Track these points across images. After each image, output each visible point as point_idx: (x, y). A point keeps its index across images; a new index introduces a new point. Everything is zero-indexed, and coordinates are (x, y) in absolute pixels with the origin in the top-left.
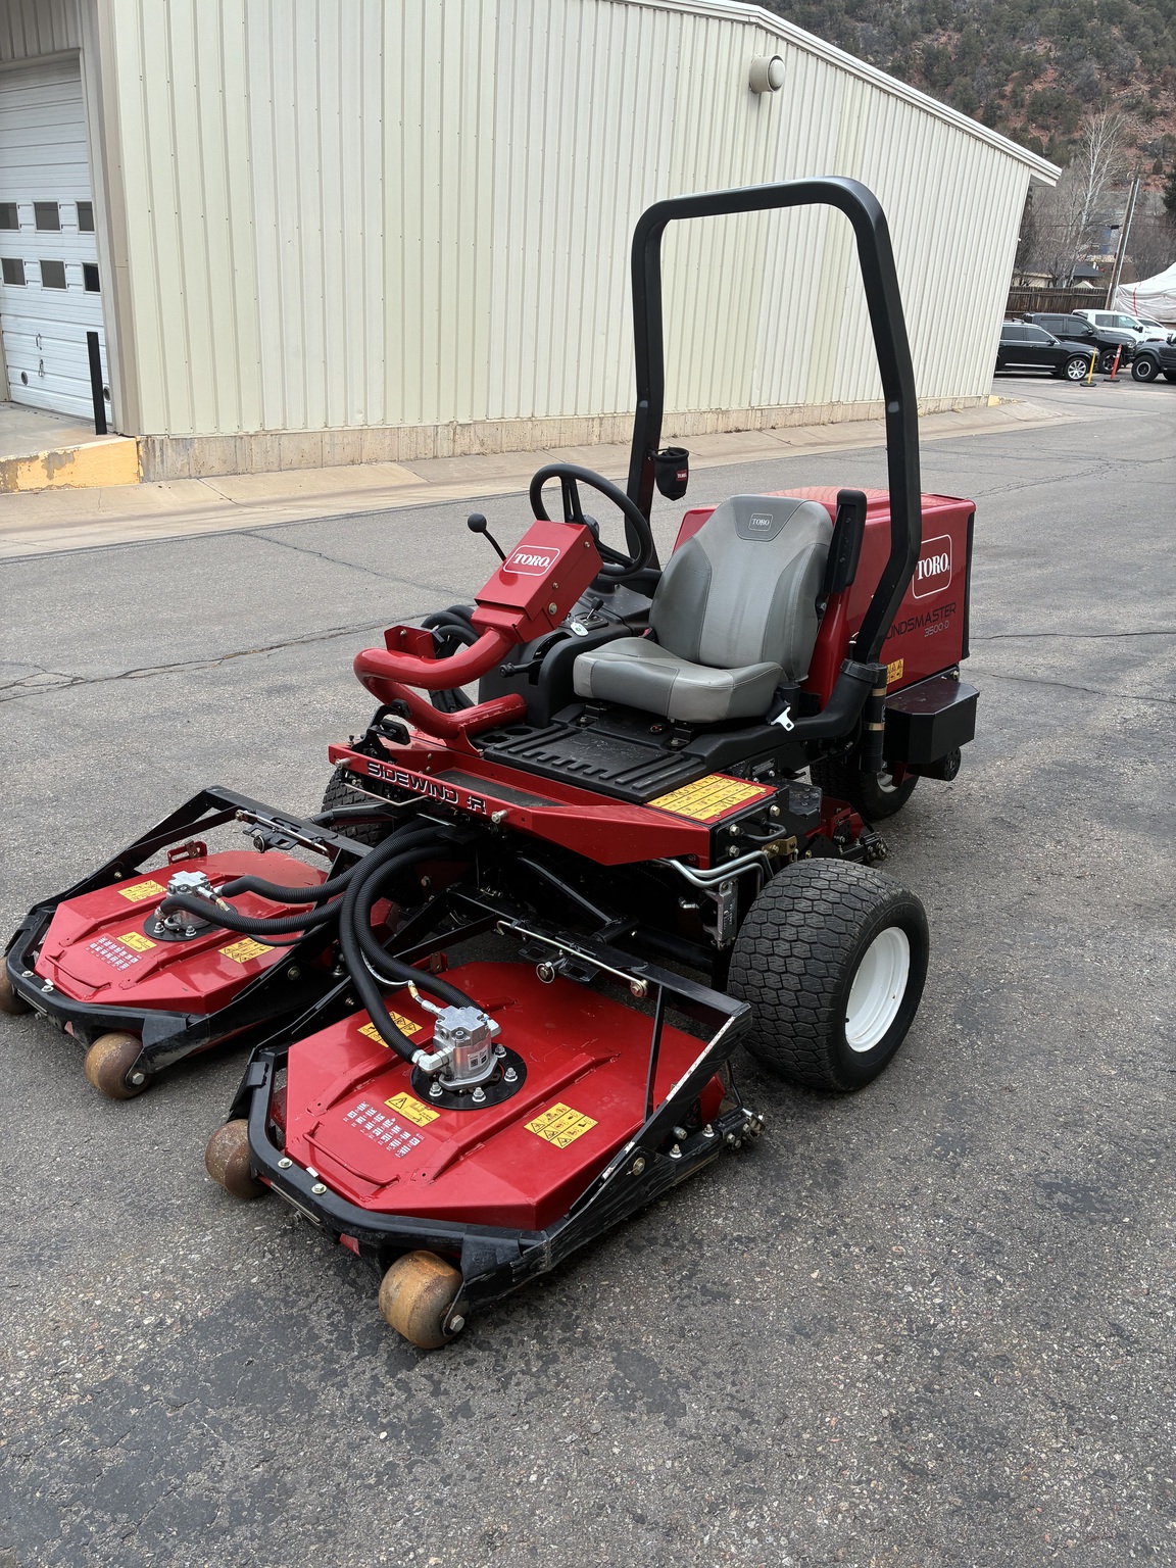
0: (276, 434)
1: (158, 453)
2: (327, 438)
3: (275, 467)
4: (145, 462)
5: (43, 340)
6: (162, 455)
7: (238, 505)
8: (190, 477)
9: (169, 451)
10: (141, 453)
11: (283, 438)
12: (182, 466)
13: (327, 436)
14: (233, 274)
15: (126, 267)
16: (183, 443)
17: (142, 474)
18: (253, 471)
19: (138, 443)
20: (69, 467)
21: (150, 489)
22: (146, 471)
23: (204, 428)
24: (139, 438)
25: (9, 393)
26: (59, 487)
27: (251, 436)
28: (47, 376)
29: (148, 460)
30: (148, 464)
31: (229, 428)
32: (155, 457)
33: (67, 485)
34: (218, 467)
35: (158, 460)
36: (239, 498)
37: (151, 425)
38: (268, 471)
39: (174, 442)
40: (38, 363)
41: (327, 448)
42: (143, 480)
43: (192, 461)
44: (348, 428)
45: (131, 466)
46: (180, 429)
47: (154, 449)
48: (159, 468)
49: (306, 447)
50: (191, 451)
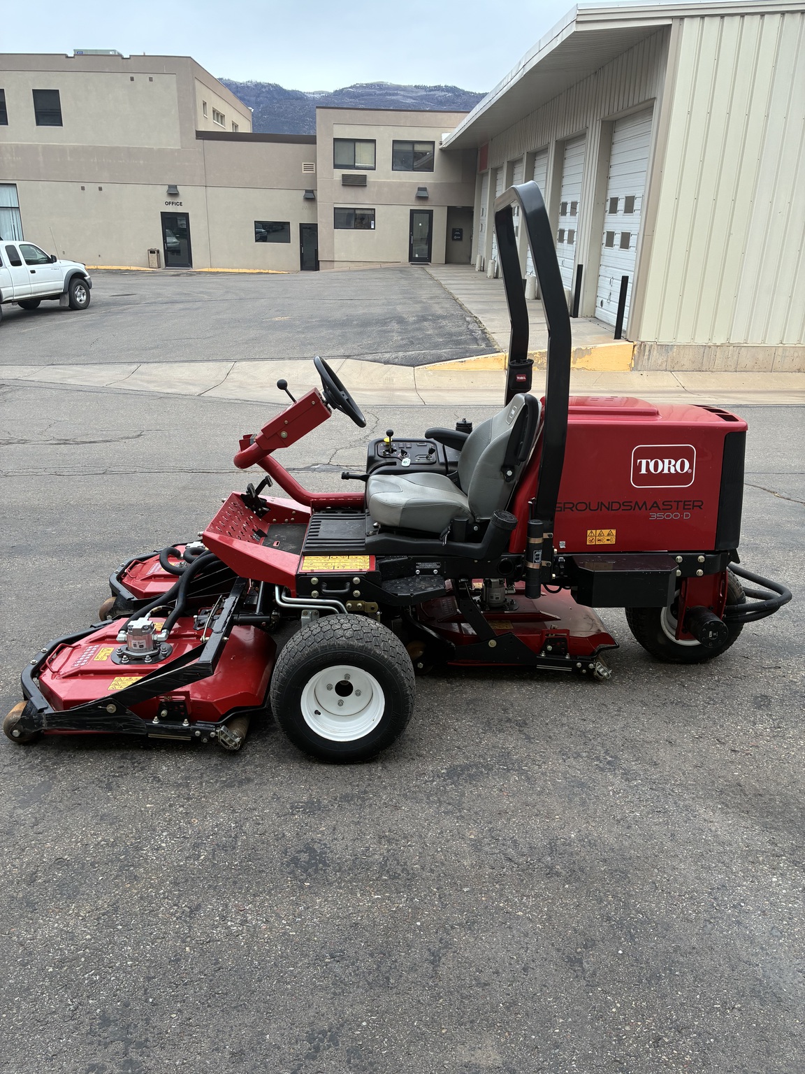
0: (738, 346)
1: (647, 353)
2: (780, 352)
3: (732, 368)
4: (636, 358)
5: (614, 280)
6: (649, 355)
7: (686, 391)
8: (666, 370)
9: (655, 353)
10: (635, 352)
11: (743, 348)
12: (662, 363)
13: (781, 350)
14: (729, 236)
15: (652, 235)
16: (666, 348)
17: (633, 366)
18: (714, 370)
19: (634, 346)
20: (587, 358)
21: (635, 376)
22: (636, 364)
23: (683, 340)
24: (635, 343)
25: (594, 313)
26: (578, 369)
27: (718, 346)
28: (611, 302)
29: (639, 357)
30: (638, 360)
31: (701, 340)
32: (644, 355)
33: (583, 368)
34: (687, 365)
35: (646, 357)
36: (690, 387)
37: (646, 335)
38: (726, 371)
39: (659, 347)
40: (609, 294)
41: (778, 359)
42: (633, 369)
43: (669, 360)
44: (800, 345)
45: (627, 359)
46: (664, 340)
47: (645, 350)
48: (645, 362)
49: (761, 357)
50: (670, 353)
